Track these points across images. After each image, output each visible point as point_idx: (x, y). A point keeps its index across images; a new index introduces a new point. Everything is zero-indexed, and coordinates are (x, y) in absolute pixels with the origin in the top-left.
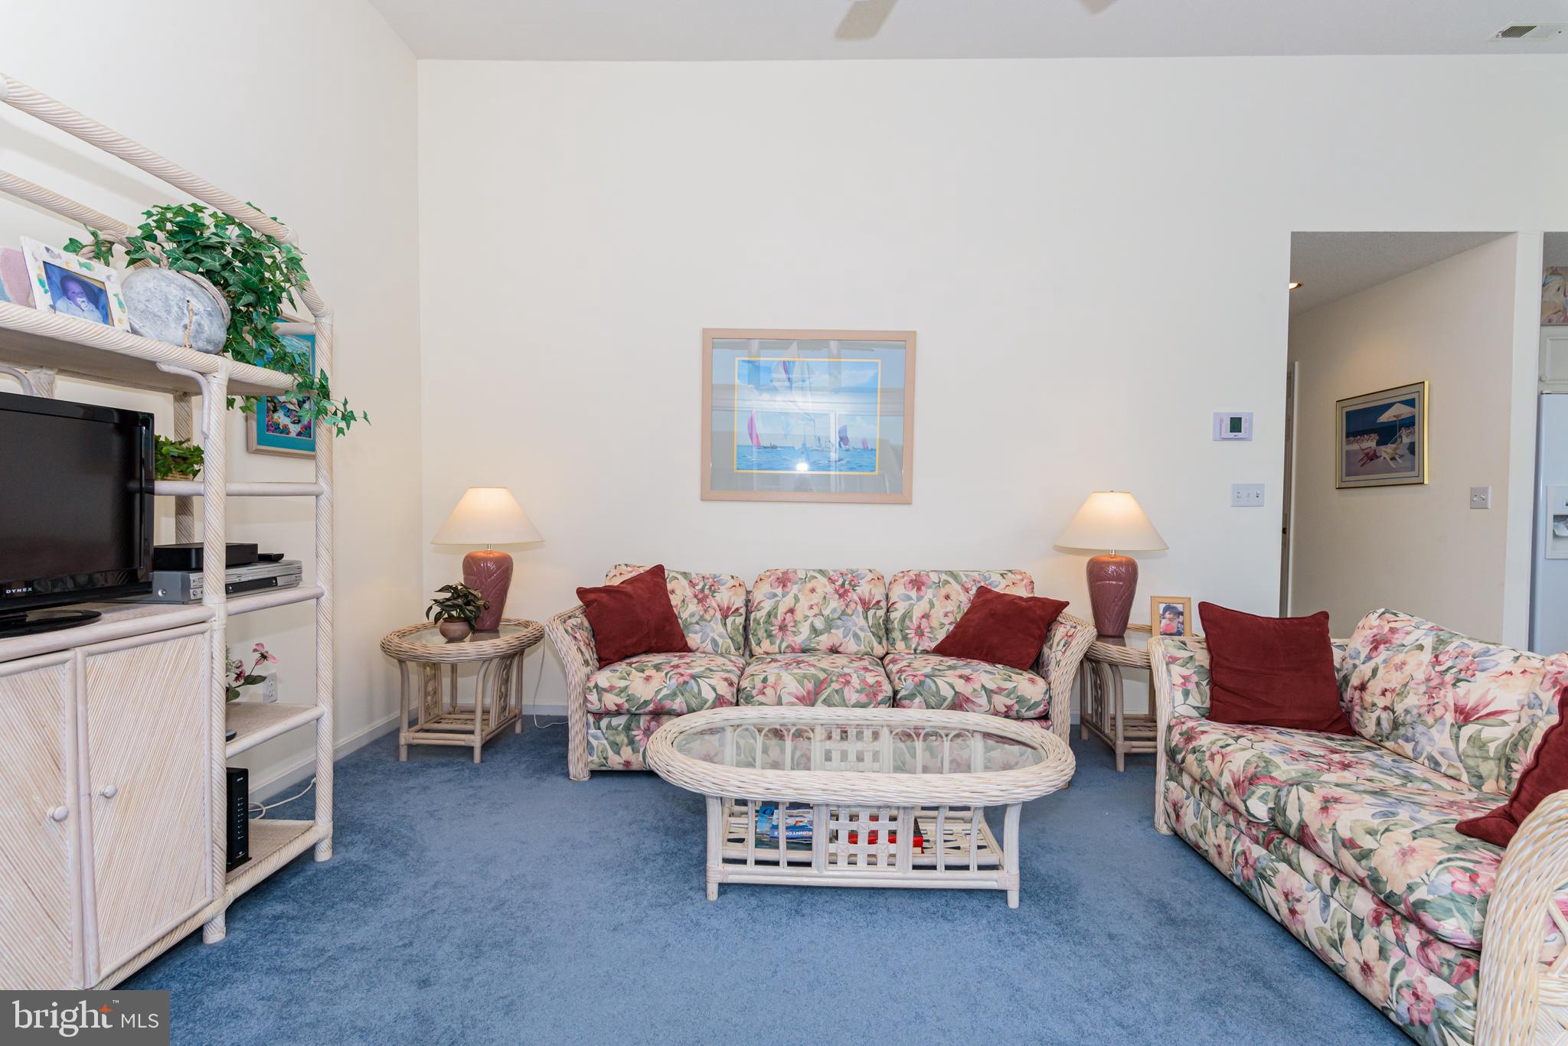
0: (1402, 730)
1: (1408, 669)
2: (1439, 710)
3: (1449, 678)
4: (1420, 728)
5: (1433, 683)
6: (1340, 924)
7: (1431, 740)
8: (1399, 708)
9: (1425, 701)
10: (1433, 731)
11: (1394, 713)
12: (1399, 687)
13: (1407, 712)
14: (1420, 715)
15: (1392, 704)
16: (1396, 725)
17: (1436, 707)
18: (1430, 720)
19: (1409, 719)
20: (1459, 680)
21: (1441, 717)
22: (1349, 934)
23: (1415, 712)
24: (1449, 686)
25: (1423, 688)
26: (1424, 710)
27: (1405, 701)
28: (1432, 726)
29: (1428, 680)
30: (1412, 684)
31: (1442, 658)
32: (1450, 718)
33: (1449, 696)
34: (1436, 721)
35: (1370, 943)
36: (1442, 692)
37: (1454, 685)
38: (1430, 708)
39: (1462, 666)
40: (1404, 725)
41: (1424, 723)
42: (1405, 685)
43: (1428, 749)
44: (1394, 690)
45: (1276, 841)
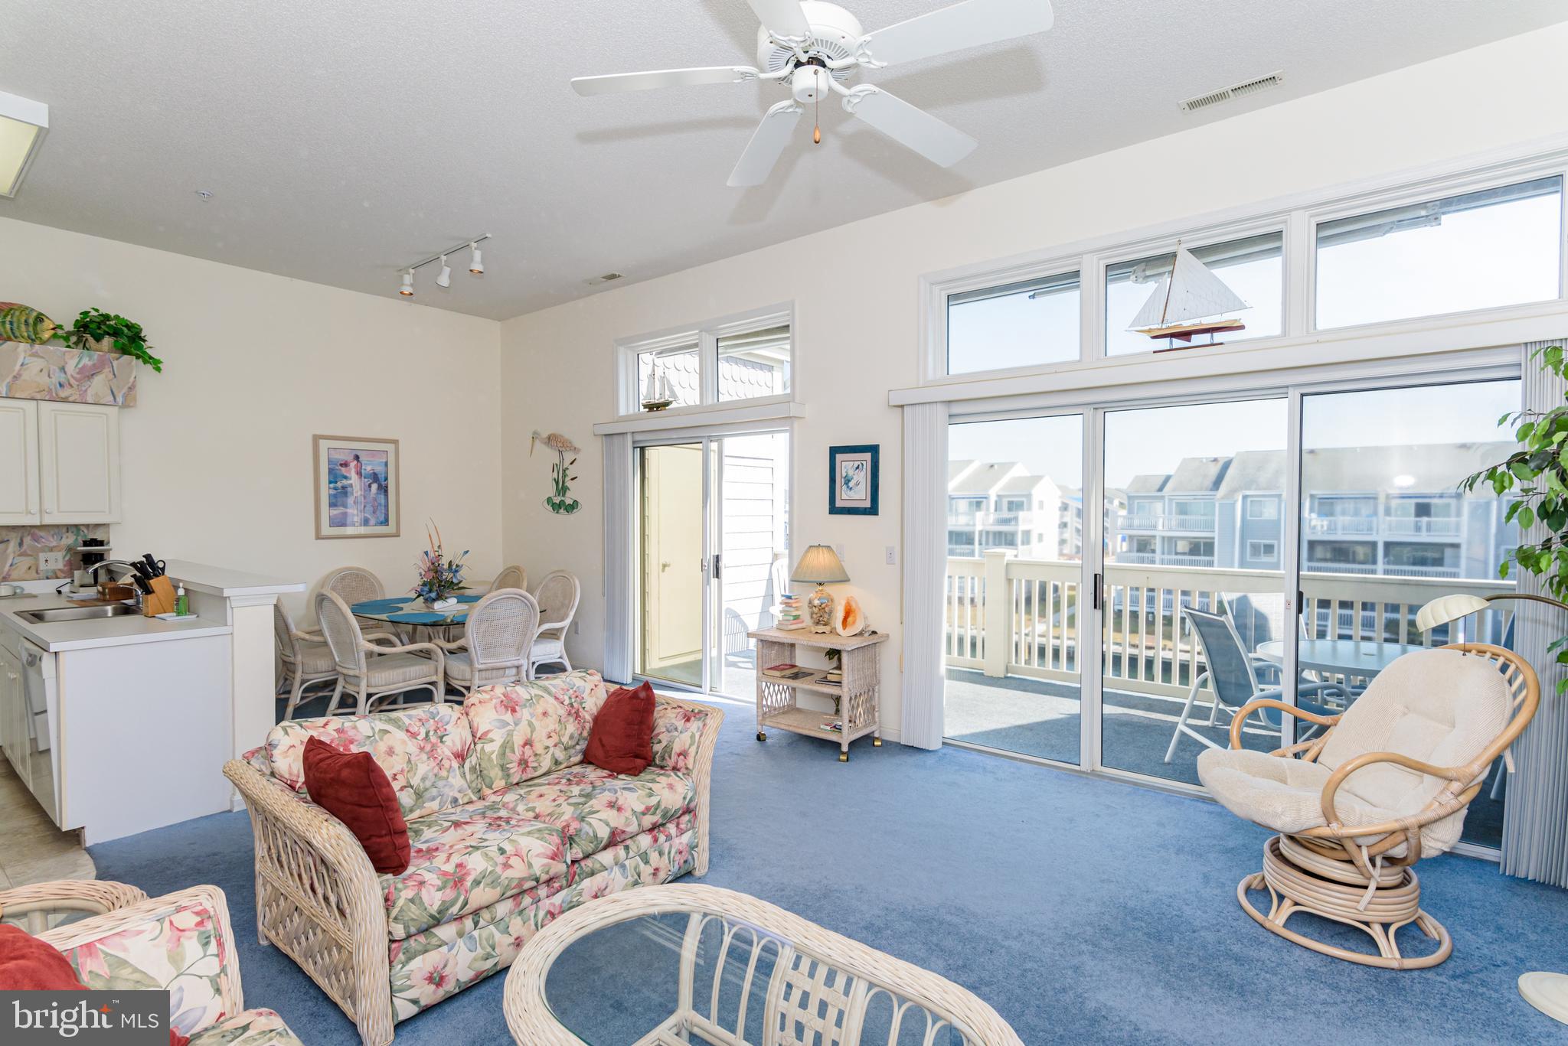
0: (427, 795)
1: (398, 749)
2: (446, 763)
3: (433, 739)
4: (440, 784)
5: (428, 748)
6: (635, 869)
7: (452, 786)
8: (415, 781)
9: (432, 763)
10: (450, 779)
11: (412, 787)
12: (405, 766)
13: (423, 779)
14: (436, 775)
15: (408, 782)
16: (419, 795)
17: (443, 762)
18: (444, 773)
19: (428, 784)
20: (441, 738)
21: (451, 767)
22: (642, 865)
23: (431, 775)
24: (440, 744)
25: (424, 757)
26: (437, 768)
27: (418, 772)
28: (448, 777)
29: (422, 749)
30: (413, 758)
31: (414, 729)
32: (455, 764)
33: (445, 751)
34: (448, 772)
35: (654, 856)
36: (439, 750)
37: (442, 742)
38: (440, 765)
39: (434, 728)
40: (426, 790)
41: (441, 778)
42: (409, 761)
43: (451, 794)
44: (402, 771)
45: (578, 871)
